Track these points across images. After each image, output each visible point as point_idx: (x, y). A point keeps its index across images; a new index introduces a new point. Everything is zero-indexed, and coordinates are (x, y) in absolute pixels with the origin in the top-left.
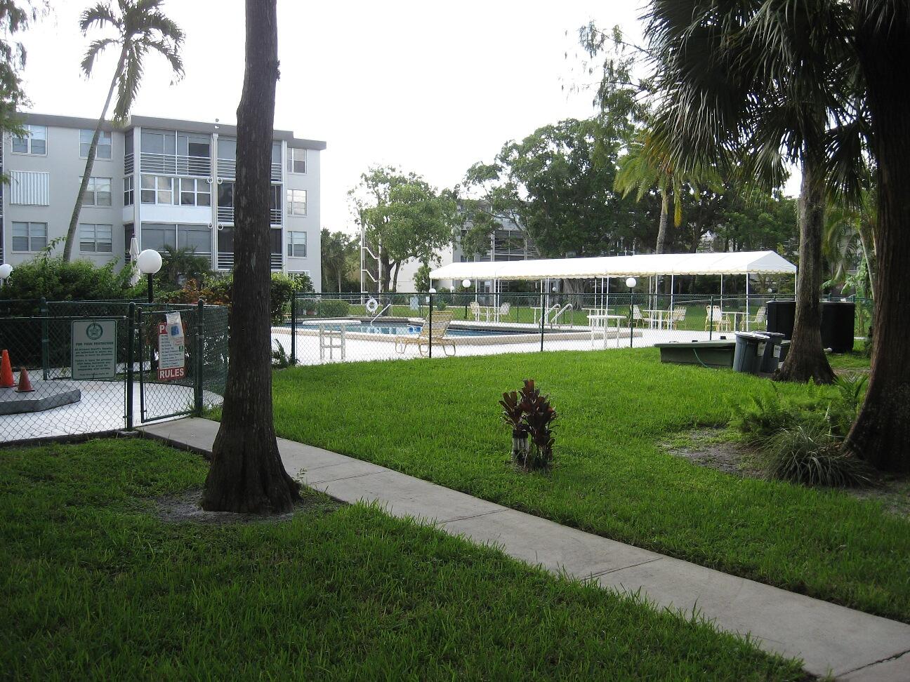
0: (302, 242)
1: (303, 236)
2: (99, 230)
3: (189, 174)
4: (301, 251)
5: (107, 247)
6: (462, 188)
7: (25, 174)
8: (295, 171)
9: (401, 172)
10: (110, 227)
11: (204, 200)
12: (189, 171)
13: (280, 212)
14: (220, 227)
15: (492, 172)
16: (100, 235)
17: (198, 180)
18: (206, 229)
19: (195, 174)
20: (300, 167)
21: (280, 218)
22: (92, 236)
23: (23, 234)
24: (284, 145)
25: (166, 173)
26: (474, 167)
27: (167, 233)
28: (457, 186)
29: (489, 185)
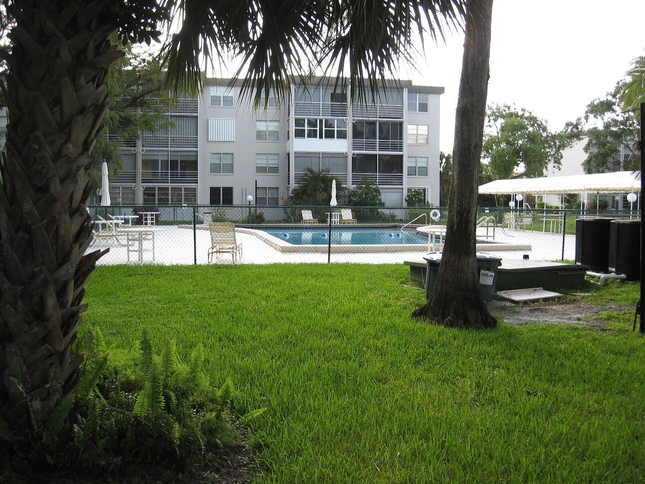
0: (424, 165)
1: (425, 160)
2: (270, 158)
3: (331, 116)
4: (424, 171)
5: (275, 170)
6: (583, 120)
7: (219, 121)
8: (419, 111)
9: (515, 109)
10: (277, 155)
11: (342, 135)
12: (331, 114)
13: (402, 142)
14: (354, 155)
15: (607, 106)
16: (270, 162)
17: (337, 120)
18: (344, 156)
19: (335, 116)
20: (424, 108)
21: (402, 147)
22: (265, 162)
23: (218, 162)
24: (405, 91)
25: (313, 115)
26: (592, 103)
27: (314, 159)
28: (579, 119)
29: (608, 116)
